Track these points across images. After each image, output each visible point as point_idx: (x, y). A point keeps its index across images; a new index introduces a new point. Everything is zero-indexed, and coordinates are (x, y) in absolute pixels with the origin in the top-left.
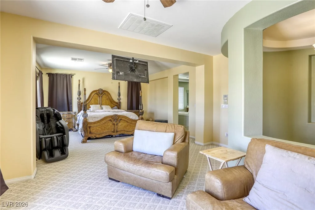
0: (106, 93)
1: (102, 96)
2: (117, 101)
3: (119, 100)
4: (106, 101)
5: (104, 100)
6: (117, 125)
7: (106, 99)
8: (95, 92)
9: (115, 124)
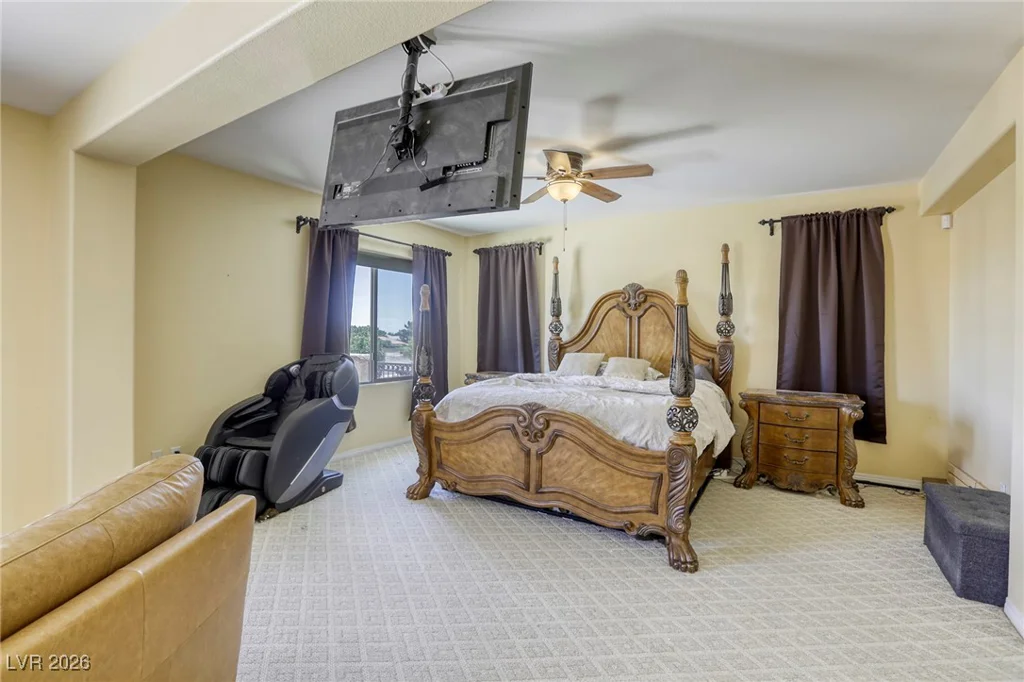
0: (656, 301)
1: (639, 318)
2: (715, 339)
3: (726, 330)
4: (661, 337)
5: (649, 333)
6: (540, 456)
7: (658, 328)
8: (613, 302)
9: (533, 452)
